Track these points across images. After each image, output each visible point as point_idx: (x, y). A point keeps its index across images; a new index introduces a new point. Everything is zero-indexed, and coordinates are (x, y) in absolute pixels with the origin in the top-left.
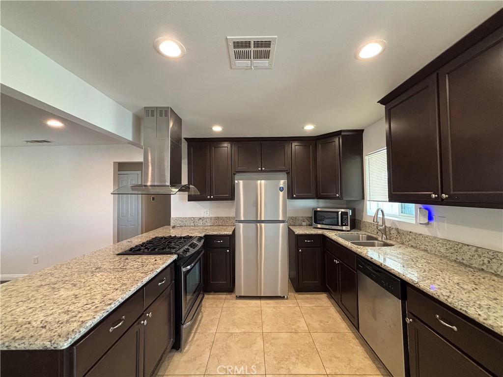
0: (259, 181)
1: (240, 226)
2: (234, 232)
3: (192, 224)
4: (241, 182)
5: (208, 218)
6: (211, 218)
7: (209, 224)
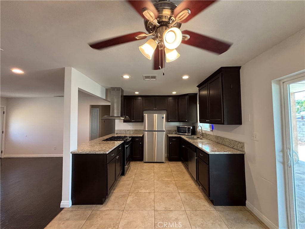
0: (155, 114)
1: (145, 133)
2: (143, 135)
3: (125, 133)
4: (146, 115)
5: (131, 130)
6: (133, 130)
7: (132, 133)
